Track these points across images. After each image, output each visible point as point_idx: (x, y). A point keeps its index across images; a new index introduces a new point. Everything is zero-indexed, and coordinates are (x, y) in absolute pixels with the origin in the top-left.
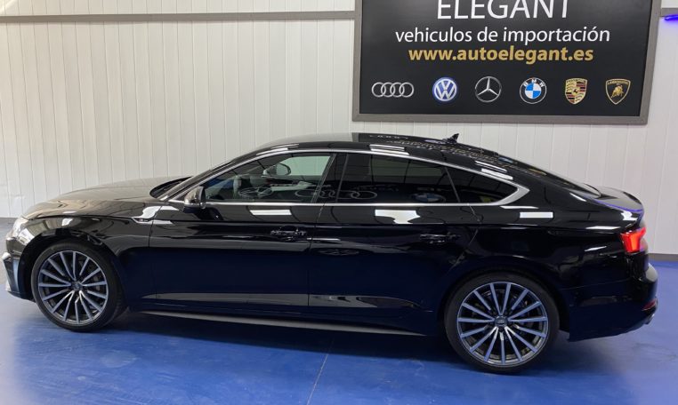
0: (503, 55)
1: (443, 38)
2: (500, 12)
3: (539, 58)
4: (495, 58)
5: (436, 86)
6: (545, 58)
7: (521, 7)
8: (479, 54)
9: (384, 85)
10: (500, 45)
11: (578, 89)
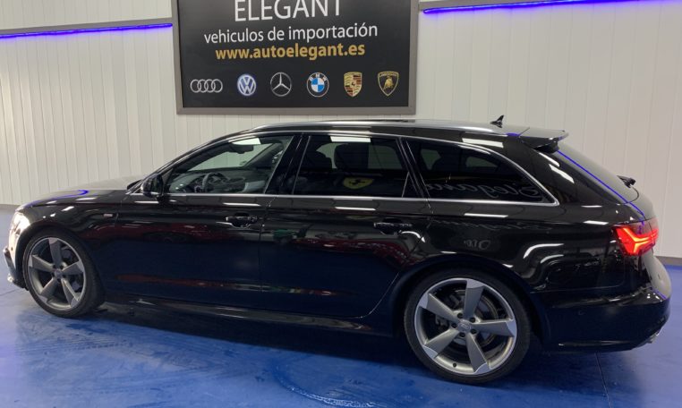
0: (289, 52)
1: (241, 38)
2: (285, 13)
3: (321, 55)
4: (283, 55)
5: (240, 82)
6: (325, 54)
7: (301, 7)
8: (271, 52)
9: (199, 82)
10: (287, 43)
11: (355, 82)
